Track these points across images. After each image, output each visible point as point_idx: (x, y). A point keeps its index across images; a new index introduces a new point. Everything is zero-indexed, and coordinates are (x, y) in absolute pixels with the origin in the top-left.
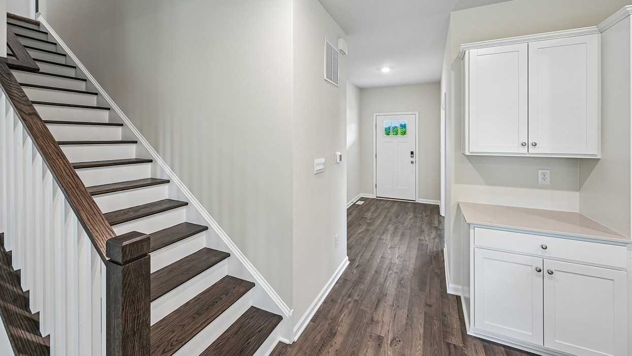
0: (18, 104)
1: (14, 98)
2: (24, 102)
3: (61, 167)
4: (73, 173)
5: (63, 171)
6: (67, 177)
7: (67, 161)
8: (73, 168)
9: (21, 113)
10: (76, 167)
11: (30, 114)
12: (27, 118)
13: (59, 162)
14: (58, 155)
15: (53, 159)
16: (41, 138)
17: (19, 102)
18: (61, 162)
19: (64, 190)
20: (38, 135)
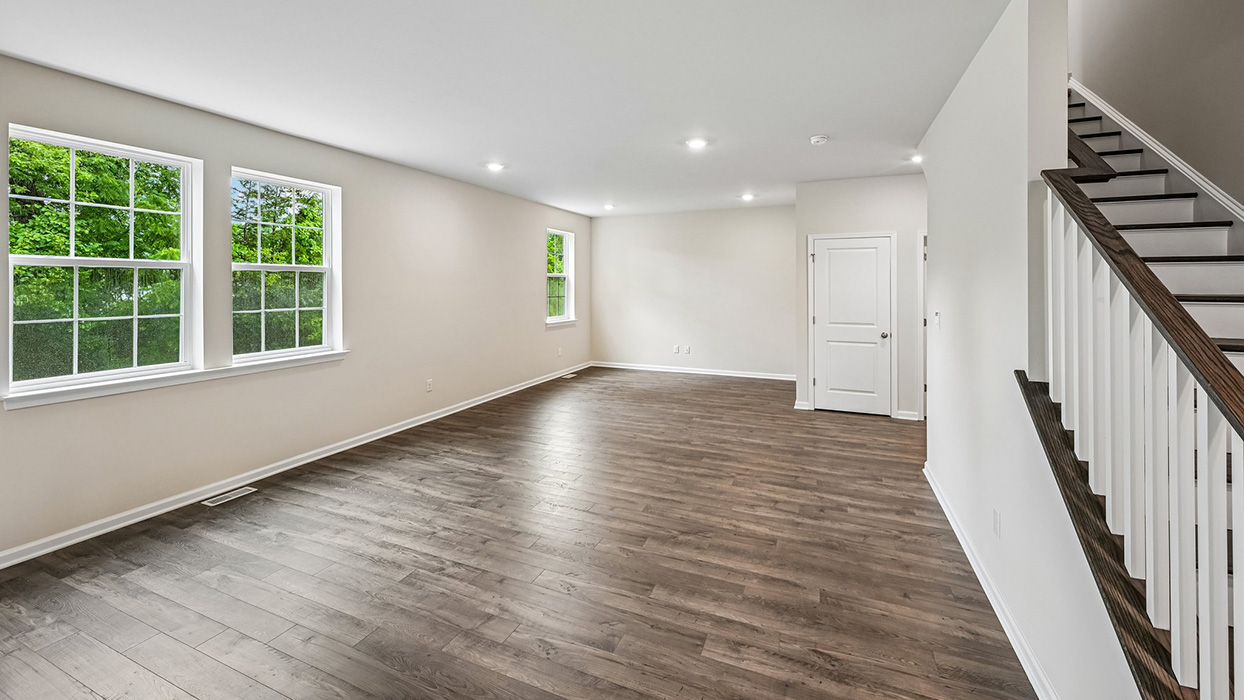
0: (1101, 238)
1: (1094, 228)
2: (1108, 234)
3: (1196, 345)
4: (1221, 360)
5: (1202, 353)
6: (1212, 365)
7: (1205, 335)
8: (1218, 349)
9: (1109, 251)
10: (1224, 348)
11: (1121, 253)
12: (1120, 258)
13: (1189, 335)
14: (1185, 322)
15: (1177, 330)
16: (1148, 292)
17: (1103, 235)
18: (1194, 336)
19: (1210, 389)
20: (1143, 286)
